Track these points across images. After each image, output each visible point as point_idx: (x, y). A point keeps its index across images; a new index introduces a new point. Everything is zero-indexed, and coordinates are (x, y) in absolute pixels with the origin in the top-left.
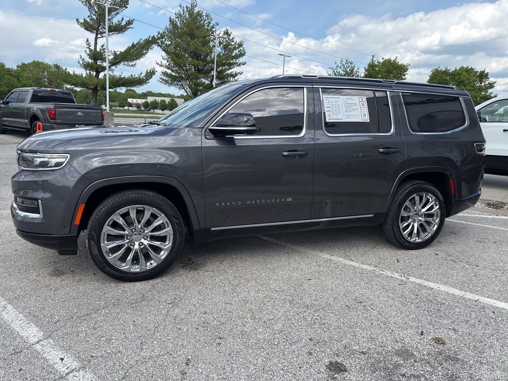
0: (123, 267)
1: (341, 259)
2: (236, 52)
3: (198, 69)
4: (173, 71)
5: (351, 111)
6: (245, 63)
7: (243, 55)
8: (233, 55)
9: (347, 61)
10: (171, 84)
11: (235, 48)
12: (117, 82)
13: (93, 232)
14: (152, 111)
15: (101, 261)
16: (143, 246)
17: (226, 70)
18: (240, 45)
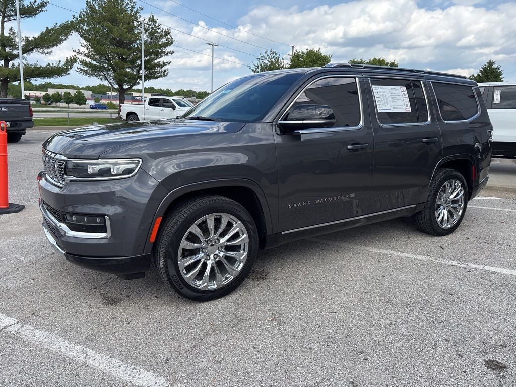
0: (200, 285)
1: (392, 252)
2: (164, 40)
3: (123, 58)
4: (93, 59)
5: (396, 102)
6: (173, 52)
7: (172, 43)
8: (160, 43)
9: (271, 51)
10: (92, 75)
11: (162, 37)
12: (33, 72)
13: (171, 250)
14: (54, 104)
15: (178, 281)
16: (217, 259)
17: (154, 59)
18: (168, 33)
